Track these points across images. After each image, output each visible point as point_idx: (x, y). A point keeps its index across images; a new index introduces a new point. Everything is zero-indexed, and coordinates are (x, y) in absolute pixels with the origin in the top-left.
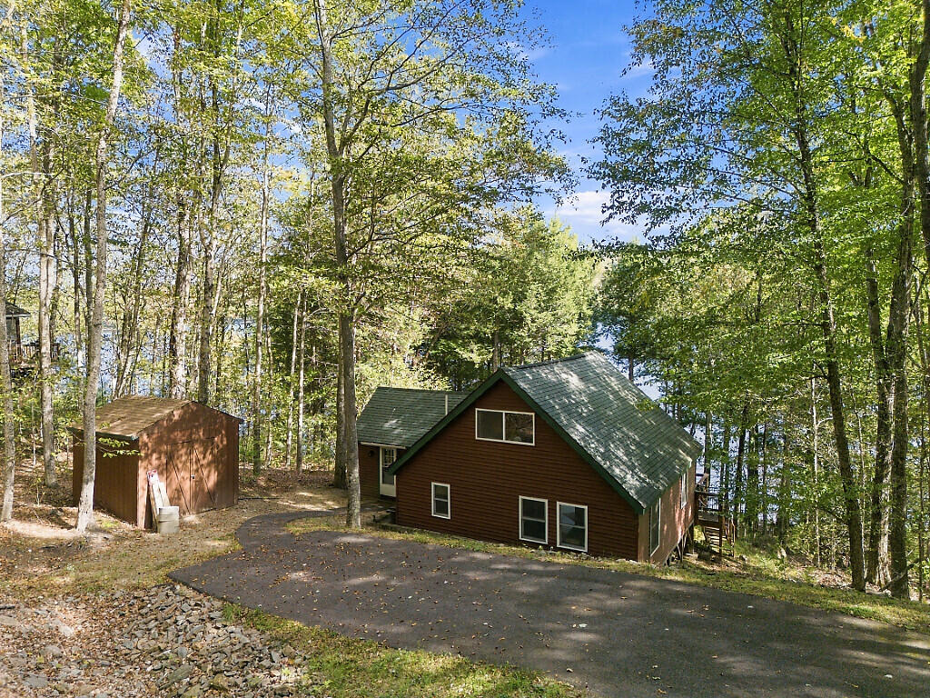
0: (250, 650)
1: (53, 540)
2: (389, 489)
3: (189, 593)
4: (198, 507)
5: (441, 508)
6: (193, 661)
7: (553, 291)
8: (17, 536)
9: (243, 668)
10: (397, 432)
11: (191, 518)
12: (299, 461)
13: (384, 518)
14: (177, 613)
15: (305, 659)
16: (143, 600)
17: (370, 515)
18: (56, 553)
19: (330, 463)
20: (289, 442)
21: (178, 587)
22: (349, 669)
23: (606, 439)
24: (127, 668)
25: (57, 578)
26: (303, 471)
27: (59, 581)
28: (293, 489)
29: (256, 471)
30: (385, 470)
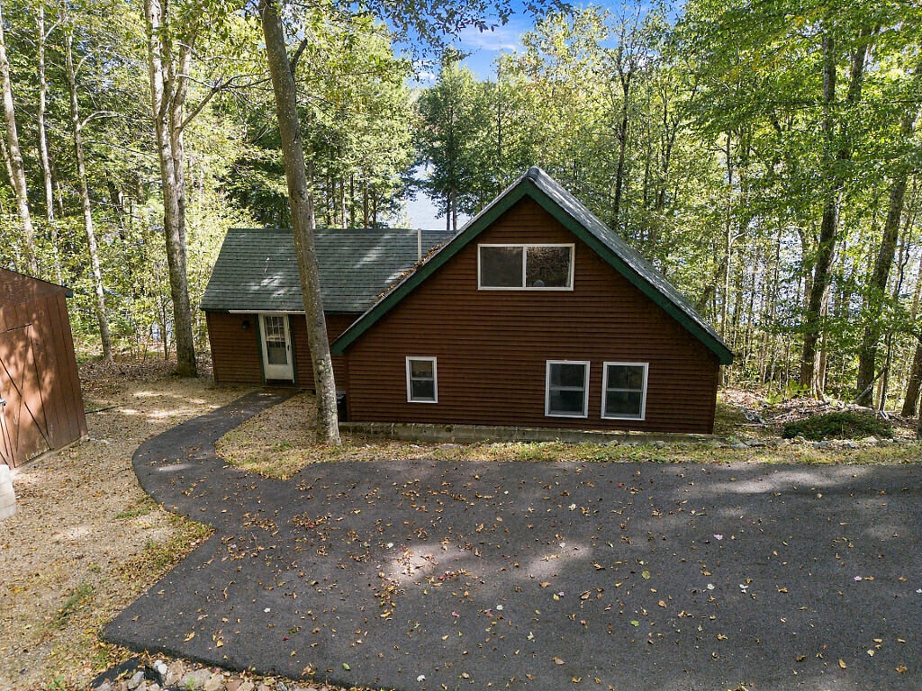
2: (280, 369)
10: (282, 291)
30: (270, 344)
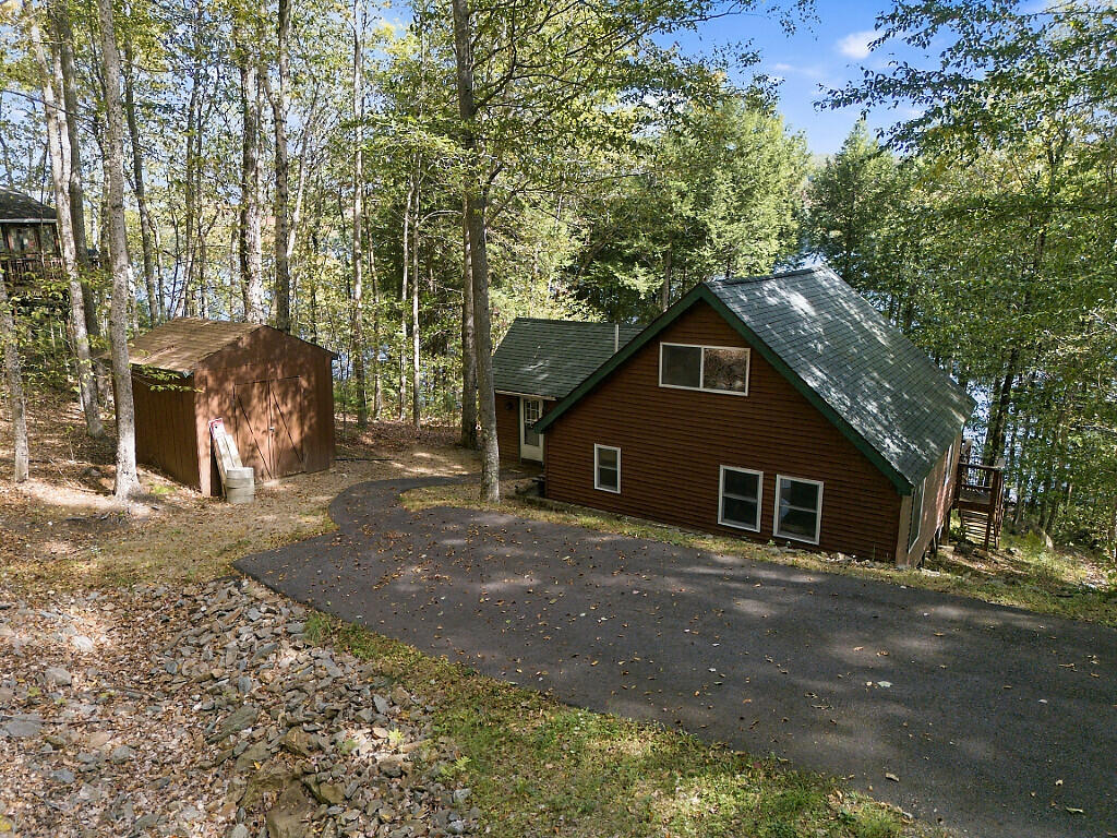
0: (343, 690)
1: (82, 510)
2: (533, 451)
3: (261, 592)
4: (283, 469)
5: (609, 478)
6: (258, 700)
7: (749, 193)
8: (37, 503)
9: (332, 718)
10: (542, 378)
11: (272, 484)
12: (416, 414)
13: (529, 490)
14: (242, 622)
15: (426, 712)
16: (196, 601)
17: (512, 485)
18: (85, 526)
19: (455, 417)
20: (403, 390)
21: (245, 583)
22: (496, 737)
23: (852, 389)
24: (165, 705)
25: (80, 564)
26: (422, 427)
27: (83, 567)
28: (410, 448)
29: (362, 425)
30: (527, 427)
